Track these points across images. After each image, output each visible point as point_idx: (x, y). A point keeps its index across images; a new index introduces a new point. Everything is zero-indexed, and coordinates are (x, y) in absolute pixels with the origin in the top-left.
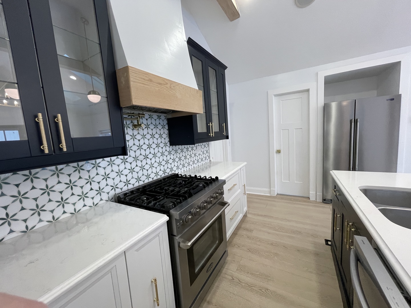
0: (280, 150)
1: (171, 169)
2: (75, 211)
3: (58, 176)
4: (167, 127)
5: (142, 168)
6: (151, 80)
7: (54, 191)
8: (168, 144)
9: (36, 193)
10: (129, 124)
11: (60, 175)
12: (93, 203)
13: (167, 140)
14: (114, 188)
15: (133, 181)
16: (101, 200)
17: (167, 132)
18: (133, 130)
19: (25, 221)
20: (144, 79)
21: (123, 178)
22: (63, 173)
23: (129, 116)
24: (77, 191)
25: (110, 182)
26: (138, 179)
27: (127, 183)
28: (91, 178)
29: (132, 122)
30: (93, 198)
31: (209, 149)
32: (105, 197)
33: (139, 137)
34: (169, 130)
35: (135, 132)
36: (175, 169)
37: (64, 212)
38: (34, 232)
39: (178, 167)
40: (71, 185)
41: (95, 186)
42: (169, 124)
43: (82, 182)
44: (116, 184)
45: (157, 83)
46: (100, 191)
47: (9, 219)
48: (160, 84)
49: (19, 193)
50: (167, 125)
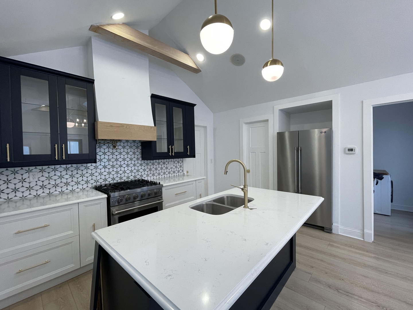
0: (249, 170)
1: (142, 176)
2: (72, 190)
3: (67, 171)
4: (140, 148)
5: (117, 172)
6: (112, 126)
7: (64, 178)
8: (141, 159)
9: (56, 177)
10: (110, 146)
11: (68, 170)
12: (83, 188)
13: (140, 156)
14: (96, 181)
15: (109, 180)
16: (87, 187)
17: (140, 151)
18: (113, 149)
19: (49, 189)
20: (107, 126)
21: (103, 177)
22: (69, 170)
23: (111, 141)
24: (75, 179)
25: (94, 178)
26: (113, 179)
27: (105, 180)
28: (83, 174)
29: (112, 145)
30: (83, 185)
31: (183, 165)
32: (90, 185)
33: (117, 153)
34: (142, 149)
35: (114, 151)
36: (145, 176)
37: (67, 189)
38: (52, 195)
39: (148, 175)
40: (72, 176)
41: (85, 179)
42: (142, 145)
43: (78, 176)
44: (97, 180)
45: (116, 127)
46: (87, 182)
47: (43, 187)
48: (119, 127)
49: (49, 176)
50: (141, 146)
